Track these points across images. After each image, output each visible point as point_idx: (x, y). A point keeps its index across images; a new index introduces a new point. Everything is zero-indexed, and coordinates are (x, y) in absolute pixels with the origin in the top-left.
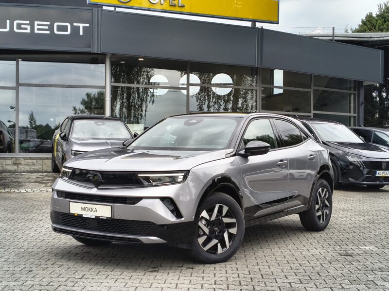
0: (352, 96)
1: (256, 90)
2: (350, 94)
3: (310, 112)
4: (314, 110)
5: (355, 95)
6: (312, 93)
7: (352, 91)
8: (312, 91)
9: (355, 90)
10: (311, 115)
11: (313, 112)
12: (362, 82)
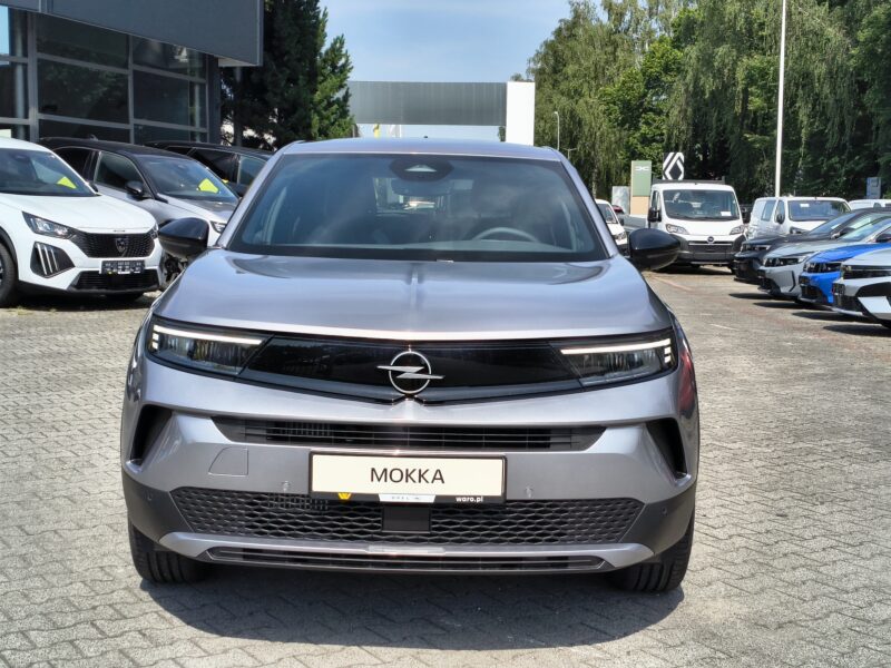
0: (197, 89)
1: (25, 66)
2: (192, 84)
3: (127, 122)
4: (136, 116)
5: (202, 86)
6: (130, 79)
7: (197, 79)
8: (129, 73)
9: (202, 75)
10: (130, 127)
11: (133, 120)
12: (217, 60)
